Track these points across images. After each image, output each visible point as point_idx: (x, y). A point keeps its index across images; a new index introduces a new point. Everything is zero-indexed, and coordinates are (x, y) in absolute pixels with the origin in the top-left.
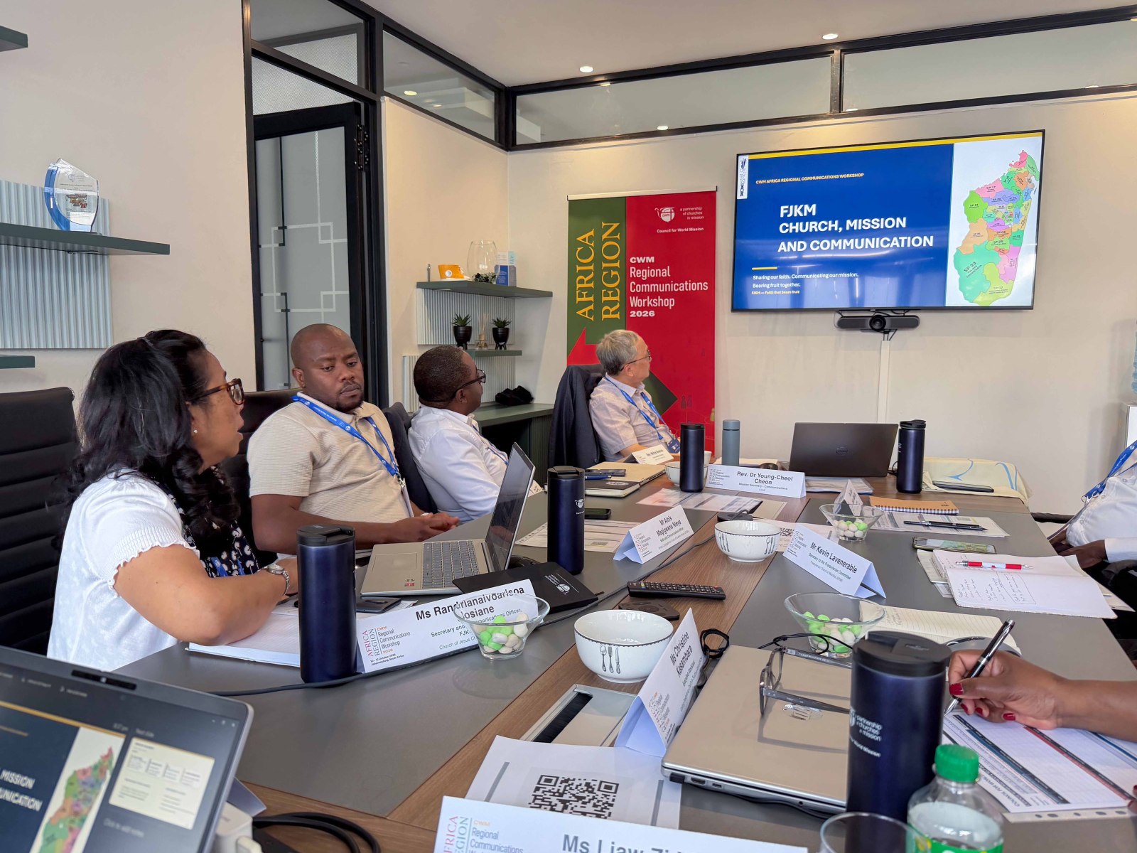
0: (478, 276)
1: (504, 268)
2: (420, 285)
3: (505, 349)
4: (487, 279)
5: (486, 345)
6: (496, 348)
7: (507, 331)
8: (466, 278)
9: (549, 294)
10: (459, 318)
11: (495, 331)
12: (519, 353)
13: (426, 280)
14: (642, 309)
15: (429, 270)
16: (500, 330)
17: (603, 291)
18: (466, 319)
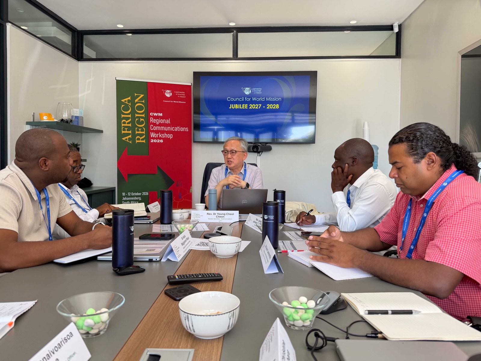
0: (62, 120)
4: (67, 122)
8: (56, 120)
9: (101, 132)
12: (85, 161)
13: (32, 121)
14: (157, 139)
15: (33, 116)
17: (136, 128)
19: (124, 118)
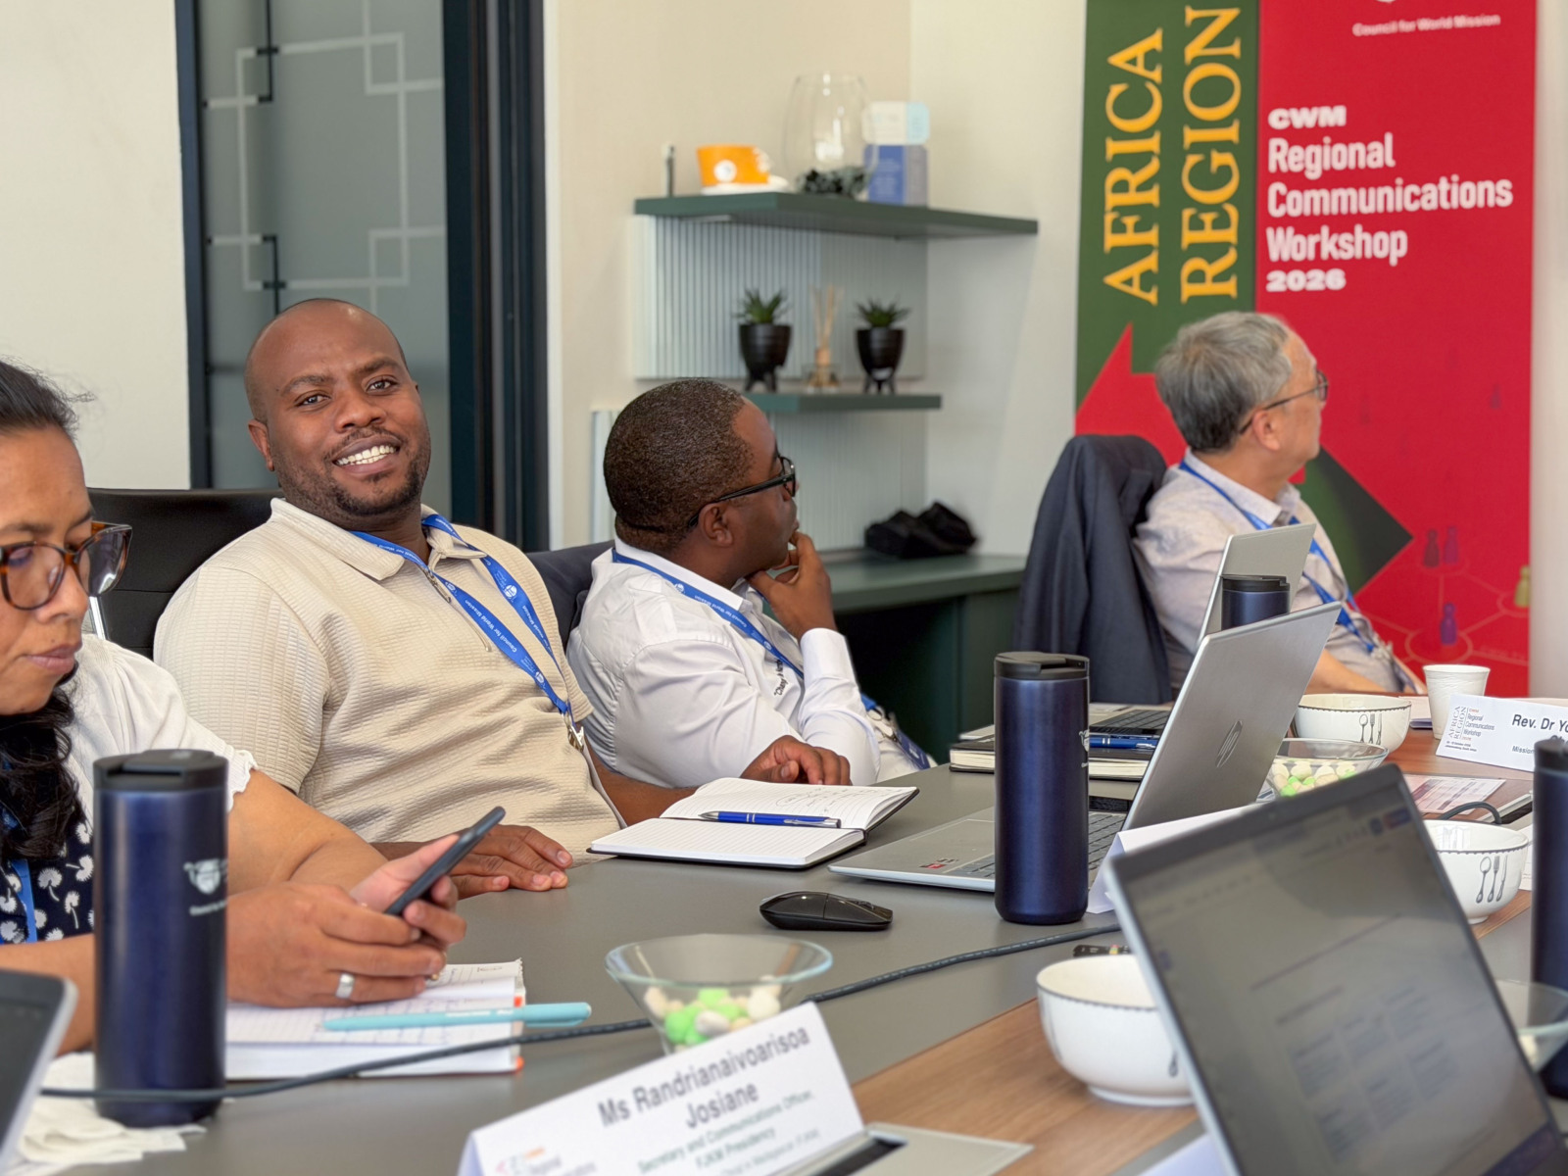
0: (813, 176)
1: (892, 153)
2: (643, 207)
3: (892, 389)
4: (838, 187)
5: (833, 379)
6: (867, 387)
7: (897, 338)
8: (777, 184)
9: (1029, 228)
10: (754, 302)
11: (863, 337)
12: (933, 402)
13: (661, 191)
14: (1305, 266)
15: (670, 163)
16: (878, 338)
17: (1187, 213)
18: (777, 301)
19: (1122, 160)
